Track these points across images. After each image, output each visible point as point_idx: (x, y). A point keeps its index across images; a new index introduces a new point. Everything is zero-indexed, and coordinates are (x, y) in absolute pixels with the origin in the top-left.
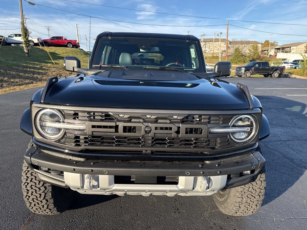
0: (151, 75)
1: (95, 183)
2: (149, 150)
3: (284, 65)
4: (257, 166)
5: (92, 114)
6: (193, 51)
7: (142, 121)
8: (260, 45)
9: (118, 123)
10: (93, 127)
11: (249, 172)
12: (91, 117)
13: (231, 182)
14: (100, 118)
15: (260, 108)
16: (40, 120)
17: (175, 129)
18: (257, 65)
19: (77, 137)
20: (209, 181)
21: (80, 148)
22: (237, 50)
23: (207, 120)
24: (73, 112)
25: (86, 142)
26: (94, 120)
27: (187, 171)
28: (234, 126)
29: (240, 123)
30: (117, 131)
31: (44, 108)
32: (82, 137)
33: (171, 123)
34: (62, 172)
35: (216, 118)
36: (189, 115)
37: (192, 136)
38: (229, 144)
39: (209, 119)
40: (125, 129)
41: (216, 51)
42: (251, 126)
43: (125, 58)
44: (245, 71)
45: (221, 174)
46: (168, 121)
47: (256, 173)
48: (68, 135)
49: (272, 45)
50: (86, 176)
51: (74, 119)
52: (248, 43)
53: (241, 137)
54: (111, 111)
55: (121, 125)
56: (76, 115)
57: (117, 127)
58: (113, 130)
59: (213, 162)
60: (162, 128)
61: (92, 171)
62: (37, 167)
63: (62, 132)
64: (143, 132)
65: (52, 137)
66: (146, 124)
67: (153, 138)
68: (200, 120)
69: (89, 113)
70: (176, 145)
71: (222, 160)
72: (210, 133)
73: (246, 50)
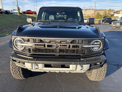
0: (60, 24)
1: (37, 67)
2: (58, 54)
3: (117, 19)
4: (102, 61)
5: (35, 40)
6: (79, 14)
7: (55, 43)
8: (107, 11)
9: (45, 44)
10: (35, 45)
11: (99, 63)
12: (34, 41)
13: (91, 67)
14: (38, 41)
15: (104, 37)
16: (15, 42)
17: (68, 46)
18: (107, 19)
19: (29, 49)
20: (82, 67)
21: (30, 53)
22: (98, 13)
23: (81, 42)
24: (27, 39)
25: (33, 51)
26: (36, 42)
27: (73, 63)
28: (93, 44)
29: (96, 43)
30: (45, 47)
31: (16, 38)
32: (31, 49)
33: (67, 43)
34: (24, 63)
35: (85, 41)
36: (74, 40)
37: (75, 49)
38: (91, 52)
39: (82, 41)
40: (48, 46)
41: (89, 14)
42: (100, 44)
43: (52, 17)
44: (102, 22)
45: (87, 64)
46: (65, 43)
47: (102, 64)
48: (26, 48)
49: (112, 11)
50: (33, 64)
51: (28, 42)
52: (102, 10)
53: (96, 49)
54: (42, 39)
55: (46, 44)
56: (28, 40)
57: (45, 45)
58: (43, 46)
59: (84, 59)
60: (63, 46)
61: (35, 62)
62: (15, 61)
63: (24, 47)
64: (55, 47)
65: (20, 49)
66: (56, 44)
67: (59, 49)
68: (78, 42)
69: (33, 39)
70: (68, 52)
71: (88, 58)
72: (82, 47)
73: (102, 13)
